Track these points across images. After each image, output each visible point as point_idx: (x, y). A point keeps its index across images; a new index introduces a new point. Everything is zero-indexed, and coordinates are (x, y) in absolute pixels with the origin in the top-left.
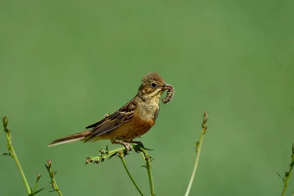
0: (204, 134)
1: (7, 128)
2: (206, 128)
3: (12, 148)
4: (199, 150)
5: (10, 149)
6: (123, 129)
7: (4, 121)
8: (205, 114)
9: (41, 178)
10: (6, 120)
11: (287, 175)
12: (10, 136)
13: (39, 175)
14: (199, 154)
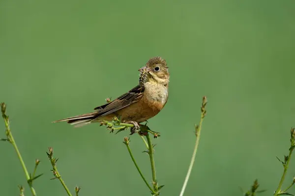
0: (203, 117)
1: (5, 113)
2: (205, 112)
3: (10, 134)
4: (199, 134)
5: (8, 134)
6: (131, 109)
7: (2, 107)
8: (204, 98)
9: (39, 164)
10: (4, 106)
11: (287, 159)
12: (8, 122)
13: (37, 161)
14: (198, 138)
